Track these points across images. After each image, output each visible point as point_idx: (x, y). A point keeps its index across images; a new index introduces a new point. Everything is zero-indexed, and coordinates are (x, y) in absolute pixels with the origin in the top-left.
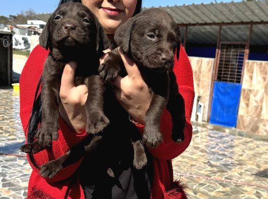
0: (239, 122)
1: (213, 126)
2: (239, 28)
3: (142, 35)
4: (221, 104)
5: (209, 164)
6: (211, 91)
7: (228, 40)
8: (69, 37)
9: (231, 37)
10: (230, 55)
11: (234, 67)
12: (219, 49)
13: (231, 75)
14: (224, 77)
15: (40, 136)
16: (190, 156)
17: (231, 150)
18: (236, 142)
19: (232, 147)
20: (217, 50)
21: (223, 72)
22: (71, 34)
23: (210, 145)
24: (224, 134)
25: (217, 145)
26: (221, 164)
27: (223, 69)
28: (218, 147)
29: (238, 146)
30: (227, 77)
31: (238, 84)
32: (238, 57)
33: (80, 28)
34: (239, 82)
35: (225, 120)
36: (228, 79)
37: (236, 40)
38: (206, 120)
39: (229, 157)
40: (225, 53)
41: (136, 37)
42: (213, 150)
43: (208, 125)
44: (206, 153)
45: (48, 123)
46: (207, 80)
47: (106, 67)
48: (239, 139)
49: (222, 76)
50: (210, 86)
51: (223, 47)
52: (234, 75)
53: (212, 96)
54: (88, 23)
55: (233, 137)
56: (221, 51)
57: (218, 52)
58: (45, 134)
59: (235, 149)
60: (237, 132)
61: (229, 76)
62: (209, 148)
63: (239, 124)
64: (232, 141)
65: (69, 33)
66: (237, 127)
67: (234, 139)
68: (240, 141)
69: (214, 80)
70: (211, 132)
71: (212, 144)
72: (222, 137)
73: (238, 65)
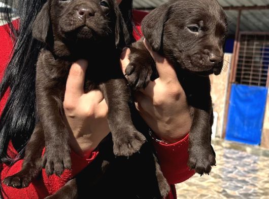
0: (264, 138)
1: (230, 144)
2: (264, 14)
3: (182, 27)
4: (241, 113)
5: (224, 193)
6: (227, 97)
7: (250, 29)
8: (85, 25)
9: (254, 25)
10: (252, 49)
11: (258, 65)
12: (237, 41)
13: (253, 75)
14: (244, 78)
15: (48, 164)
16: (200, 183)
17: (253, 175)
18: (260, 164)
19: (254, 171)
20: (235, 43)
21: (243, 72)
22: (87, 21)
23: (226, 168)
24: (244, 154)
25: (235, 168)
26: (241, 194)
27: (243, 68)
28: (237, 170)
29: (262, 169)
30: (249, 79)
31: (262, 88)
32: (263, 52)
33: (99, 14)
34: (264, 85)
35: (246, 135)
36: (250, 81)
37: (260, 30)
38: (221, 135)
39: (252, 185)
40: (245, 47)
41: (172, 29)
42: (230, 175)
43: (223, 141)
44: (220, 180)
45: (57, 146)
46: (222, 83)
47: (137, 68)
48: (264, 160)
49: (242, 76)
50: (225, 91)
51: (243, 38)
52: (258, 76)
53: (229, 104)
54: (107, 8)
55: (257, 158)
56: (241, 44)
57: (237, 45)
58: (55, 162)
59: (259, 173)
60: (261, 151)
61: (251, 77)
62: (225, 173)
63: (265, 141)
64: (255, 162)
65: (85, 21)
66: (262, 145)
67: (258, 160)
68: (265, 163)
69: (231, 83)
70: (227, 151)
71: (229, 167)
72: (241, 158)
73: (263, 63)
